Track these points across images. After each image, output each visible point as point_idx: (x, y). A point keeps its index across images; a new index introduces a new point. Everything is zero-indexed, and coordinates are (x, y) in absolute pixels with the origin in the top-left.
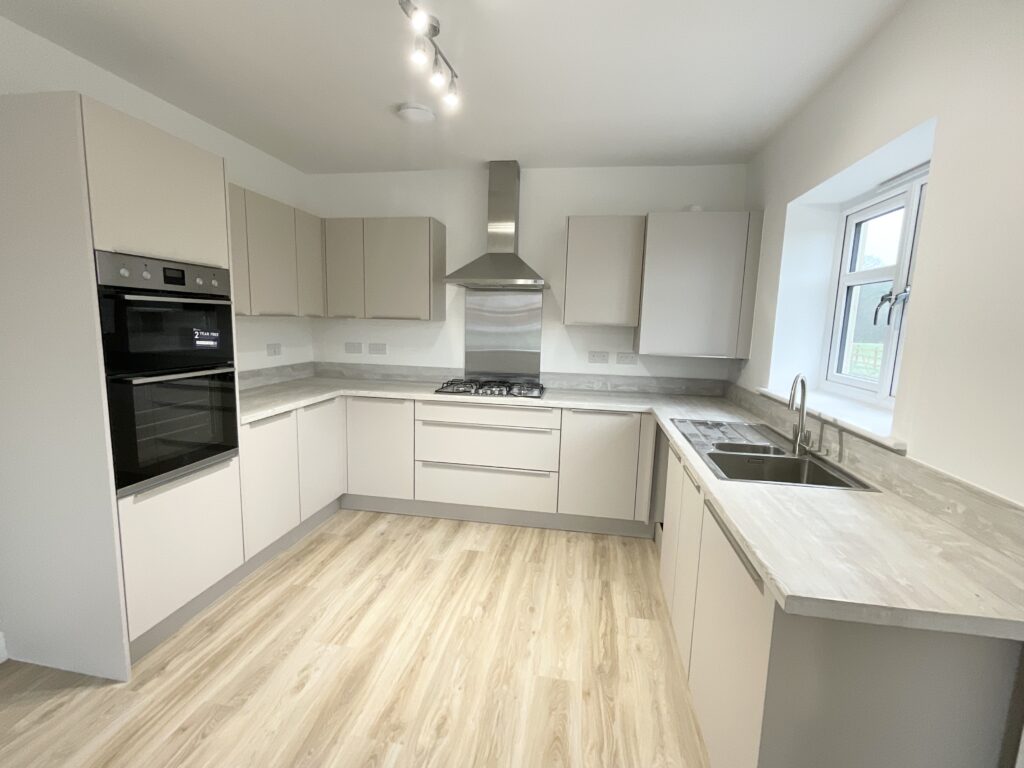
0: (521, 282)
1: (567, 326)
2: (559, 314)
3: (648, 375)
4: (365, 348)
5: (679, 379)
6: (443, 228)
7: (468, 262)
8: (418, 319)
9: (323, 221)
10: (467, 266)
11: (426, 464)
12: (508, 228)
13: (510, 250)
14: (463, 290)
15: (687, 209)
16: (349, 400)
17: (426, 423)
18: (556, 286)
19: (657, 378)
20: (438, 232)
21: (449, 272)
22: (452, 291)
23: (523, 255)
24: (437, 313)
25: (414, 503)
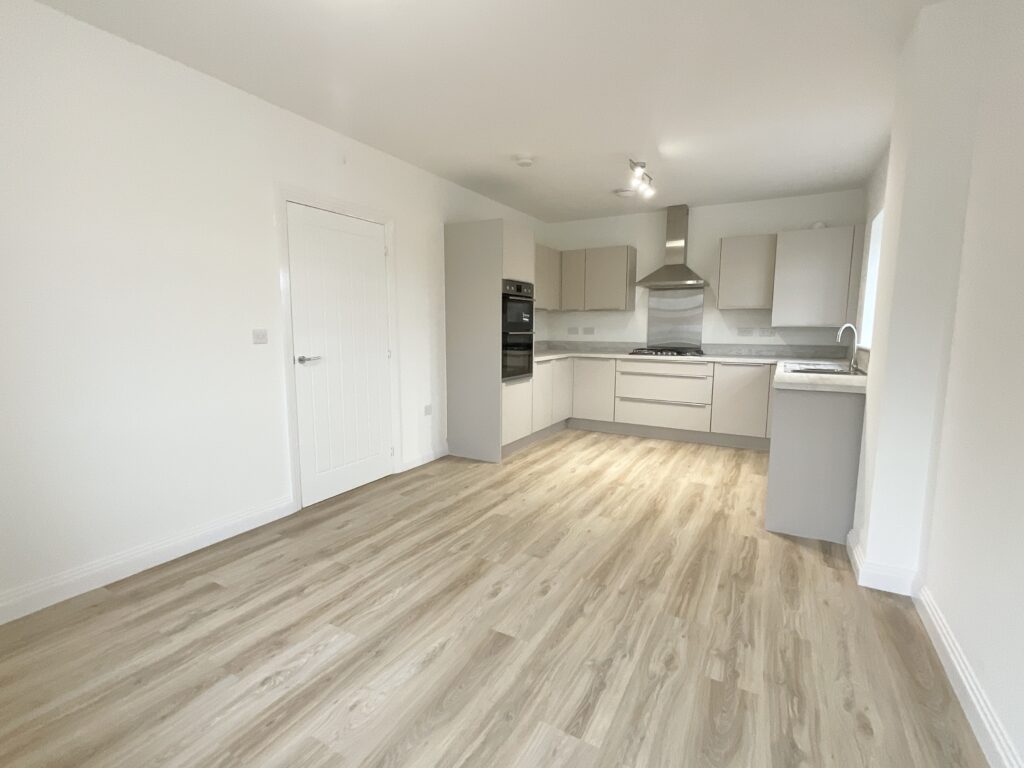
0: (690, 282)
1: (721, 310)
2: (713, 301)
3: (784, 344)
4: (580, 331)
5: (809, 346)
6: (635, 250)
7: (653, 271)
8: (617, 310)
9: (561, 253)
10: (652, 274)
11: (623, 399)
12: (681, 243)
13: (680, 261)
14: (647, 290)
15: (810, 227)
16: (577, 361)
17: (623, 373)
18: (713, 283)
19: (791, 346)
20: (632, 253)
21: (639, 278)
22: (639, 291)
23: (691, 265)
24: (630, 306)
25: (614, 424)
